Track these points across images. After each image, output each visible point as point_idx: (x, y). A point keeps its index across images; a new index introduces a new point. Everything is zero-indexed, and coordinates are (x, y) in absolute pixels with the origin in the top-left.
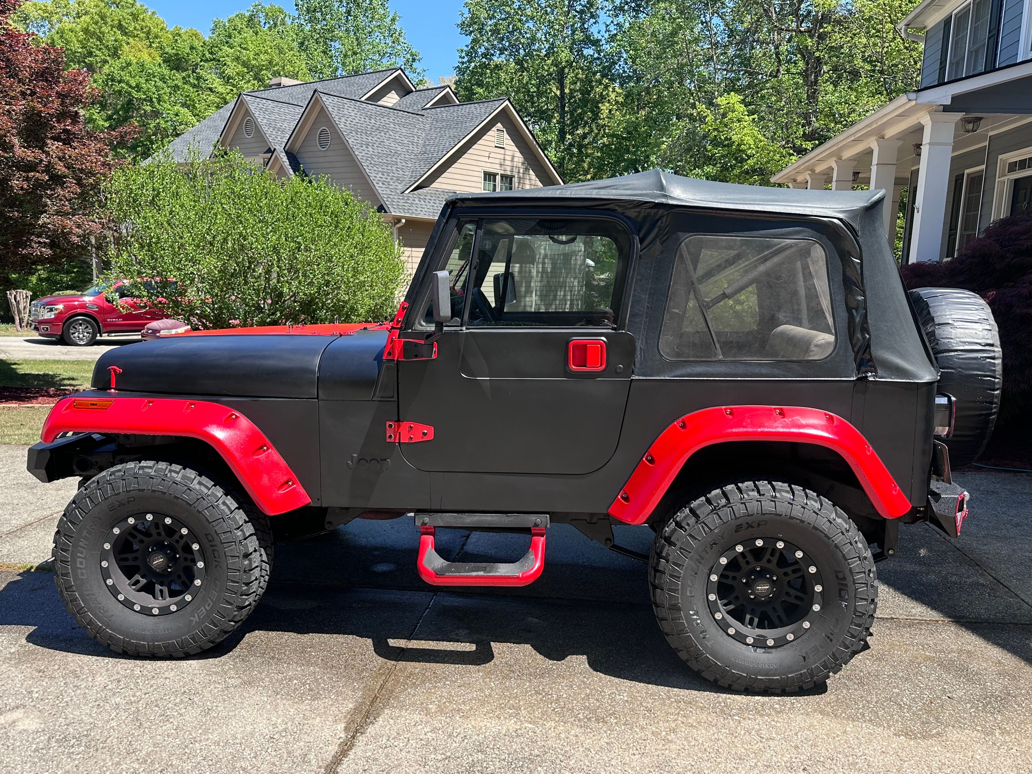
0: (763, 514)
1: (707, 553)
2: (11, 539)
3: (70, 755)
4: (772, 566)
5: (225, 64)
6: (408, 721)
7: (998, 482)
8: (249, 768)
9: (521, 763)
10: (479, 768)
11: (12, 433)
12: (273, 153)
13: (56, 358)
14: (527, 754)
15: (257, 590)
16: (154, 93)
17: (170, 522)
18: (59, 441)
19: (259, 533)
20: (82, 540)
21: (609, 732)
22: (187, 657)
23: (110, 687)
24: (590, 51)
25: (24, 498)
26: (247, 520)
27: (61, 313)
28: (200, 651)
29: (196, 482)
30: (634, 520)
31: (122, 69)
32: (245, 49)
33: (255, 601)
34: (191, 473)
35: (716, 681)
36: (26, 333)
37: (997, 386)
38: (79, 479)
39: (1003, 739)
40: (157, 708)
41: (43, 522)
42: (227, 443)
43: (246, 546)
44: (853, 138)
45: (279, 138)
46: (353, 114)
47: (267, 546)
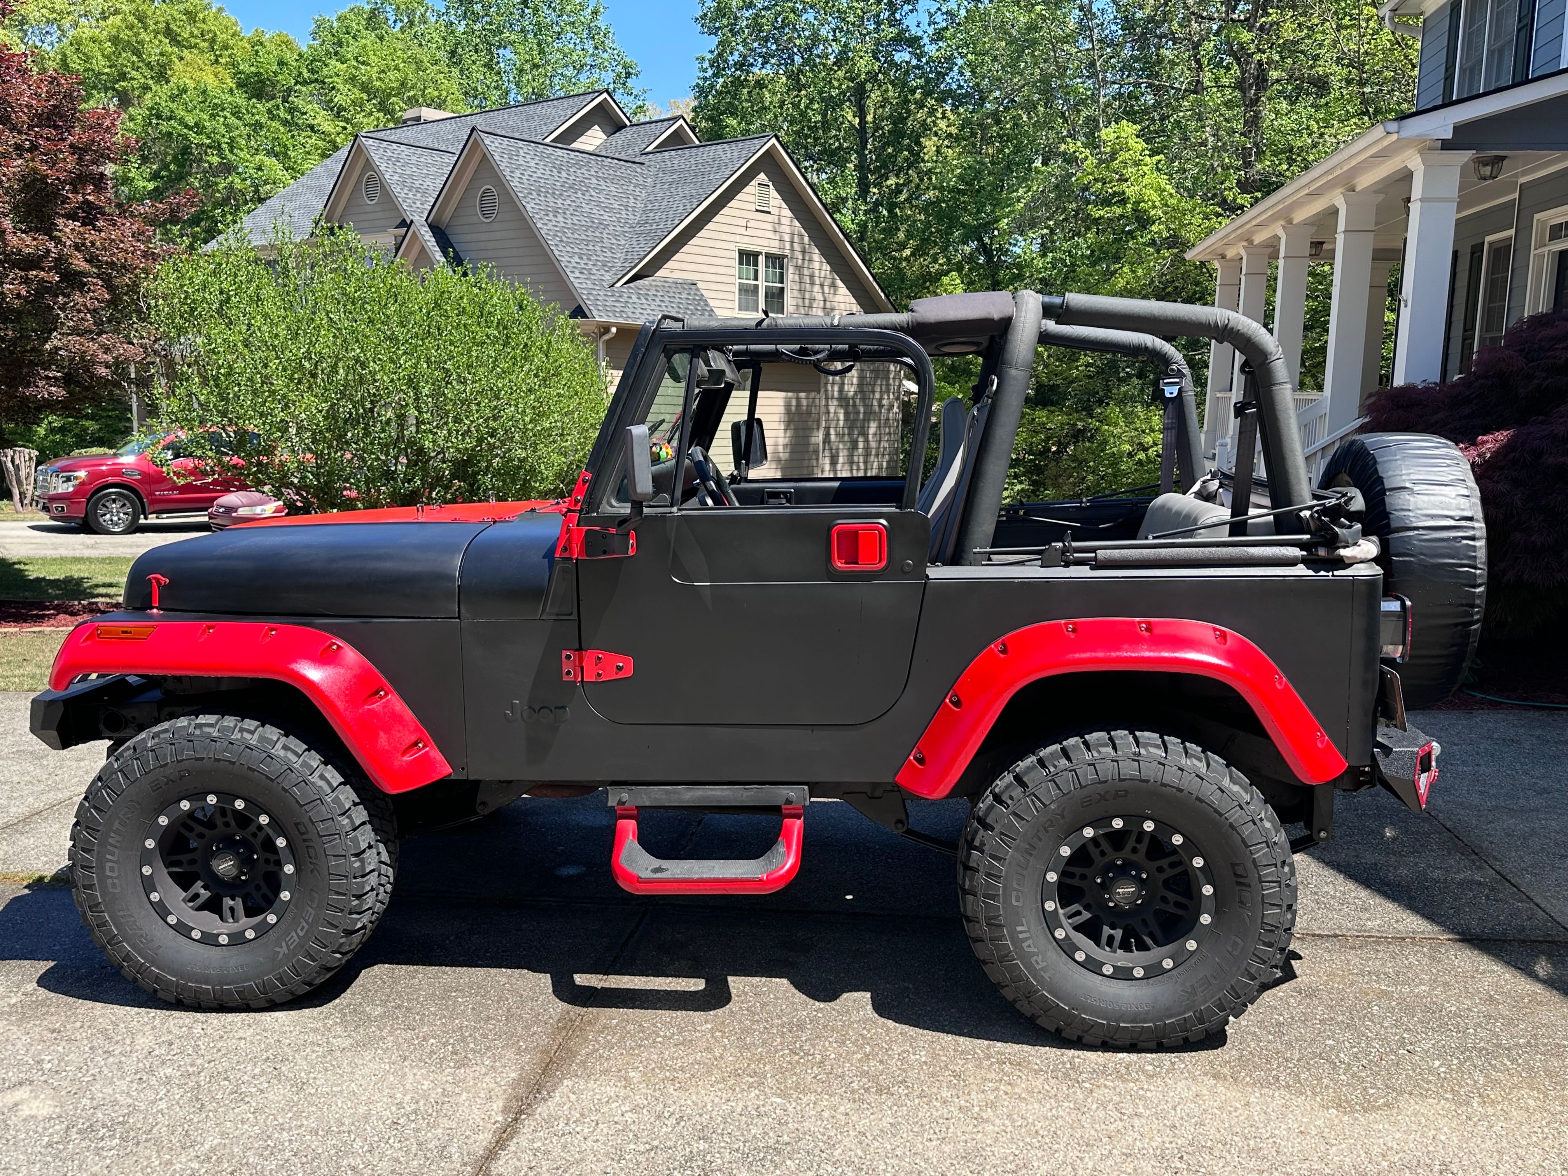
0: (1120, 780)
1: (1040, 839)
2: (10, 835)
3: (98, 1151)
4: (1140, 857)
5: (333, 88)
6: (598, 1097)
7: (1523, 726)
8: (361, 1166)
9: (762, 1155)
10: (700, 1163)
11: (9, 673)
12: (409, 227)
13: (78, 554)
14: (771, 1142)
15: (375, 905)
16: (223, 136)
17: (243, 806)
18: (77, 687)
19: (377, 820)
20: (112, 835)
21: (895, 1108)
22: (272, 1006)
23: (157, 1052)
24: (906, 56)
25: (29, 773)
26: (357, 800)
27: (82, 484)
28: (290, 997)
29: (279, 745)
30: (932, 792)
31: (173, 98)
32: (363, 63)
33: (371, 922)
34: (272, 732)
35: (1058, 1031)
36: (30, 516)
37: (1479, 581)
38: (108, 743)
39: (1483, 1112)
40: (226, 1083)
41: (58, 810)
42: (323, 688)
43: (355, 840)
44: (1307, 191)
45: (418, 204)
46: (532, 164)
47: (389, 840)
